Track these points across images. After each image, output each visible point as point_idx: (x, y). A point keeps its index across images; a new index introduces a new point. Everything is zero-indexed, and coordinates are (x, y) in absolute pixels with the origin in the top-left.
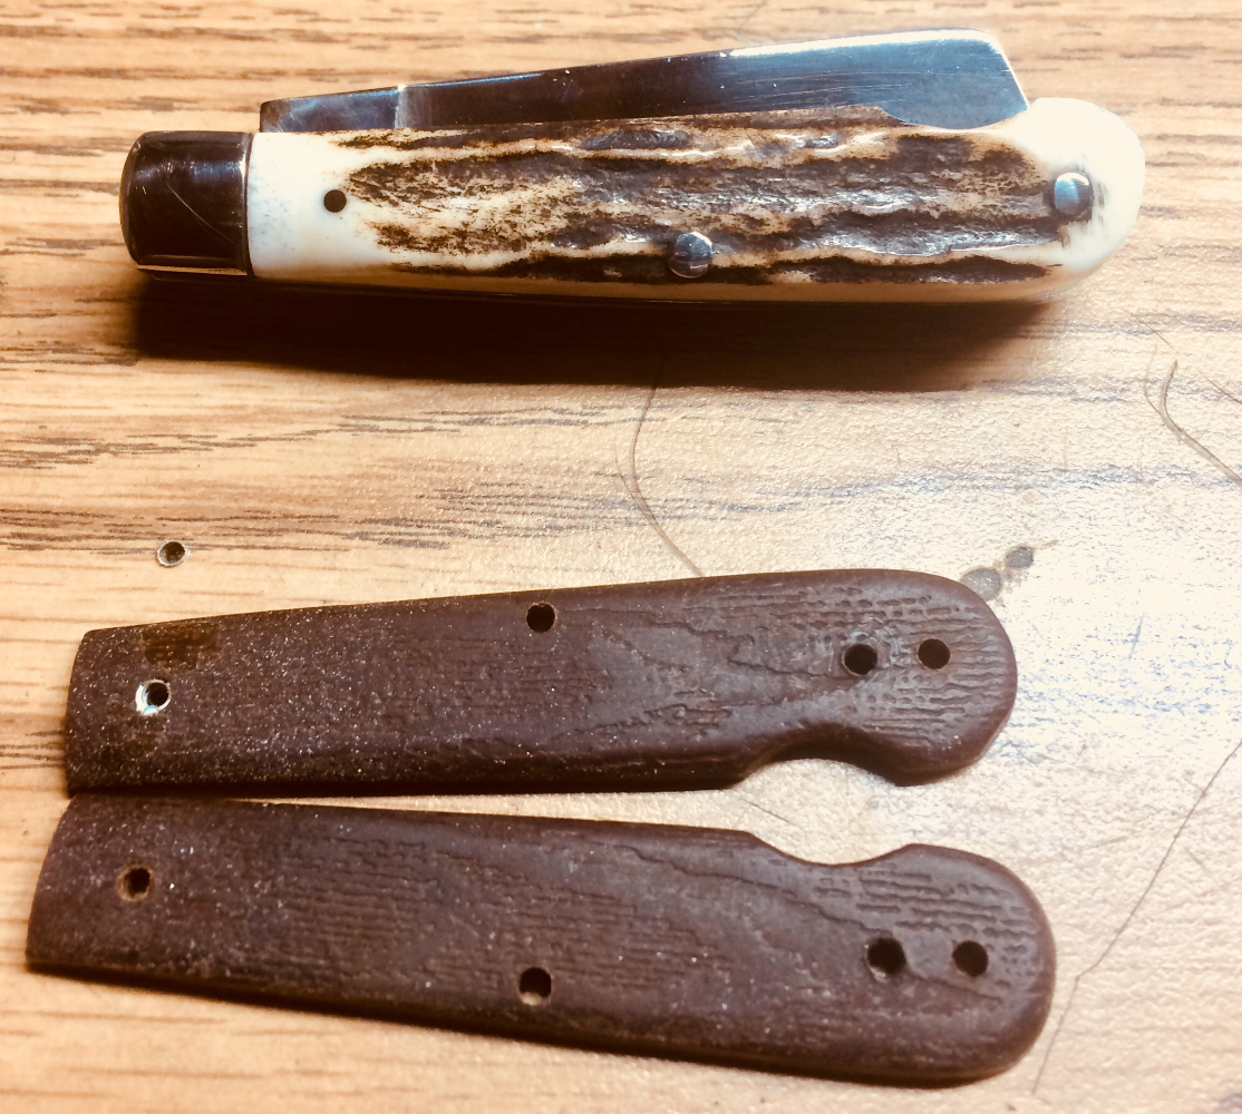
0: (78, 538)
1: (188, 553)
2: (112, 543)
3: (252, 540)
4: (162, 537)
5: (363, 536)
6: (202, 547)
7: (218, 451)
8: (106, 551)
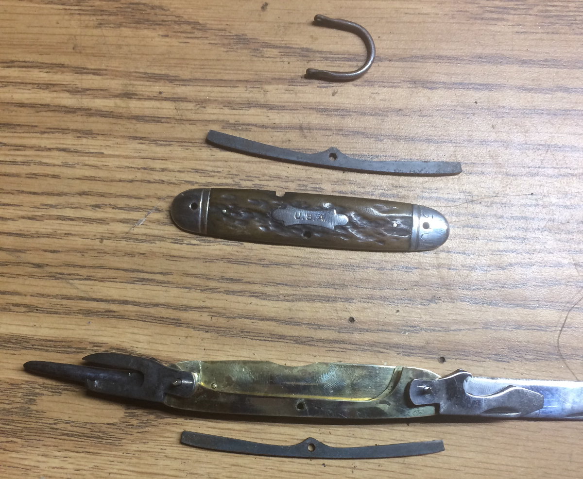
0: (419, 354)
1: (446, 360)
2: (427, 355)
3: (461, 357)
4: (439, 355)
5: (489, 358)
6: (449, 358)
7: (452, 332)
8: (426, 358)
